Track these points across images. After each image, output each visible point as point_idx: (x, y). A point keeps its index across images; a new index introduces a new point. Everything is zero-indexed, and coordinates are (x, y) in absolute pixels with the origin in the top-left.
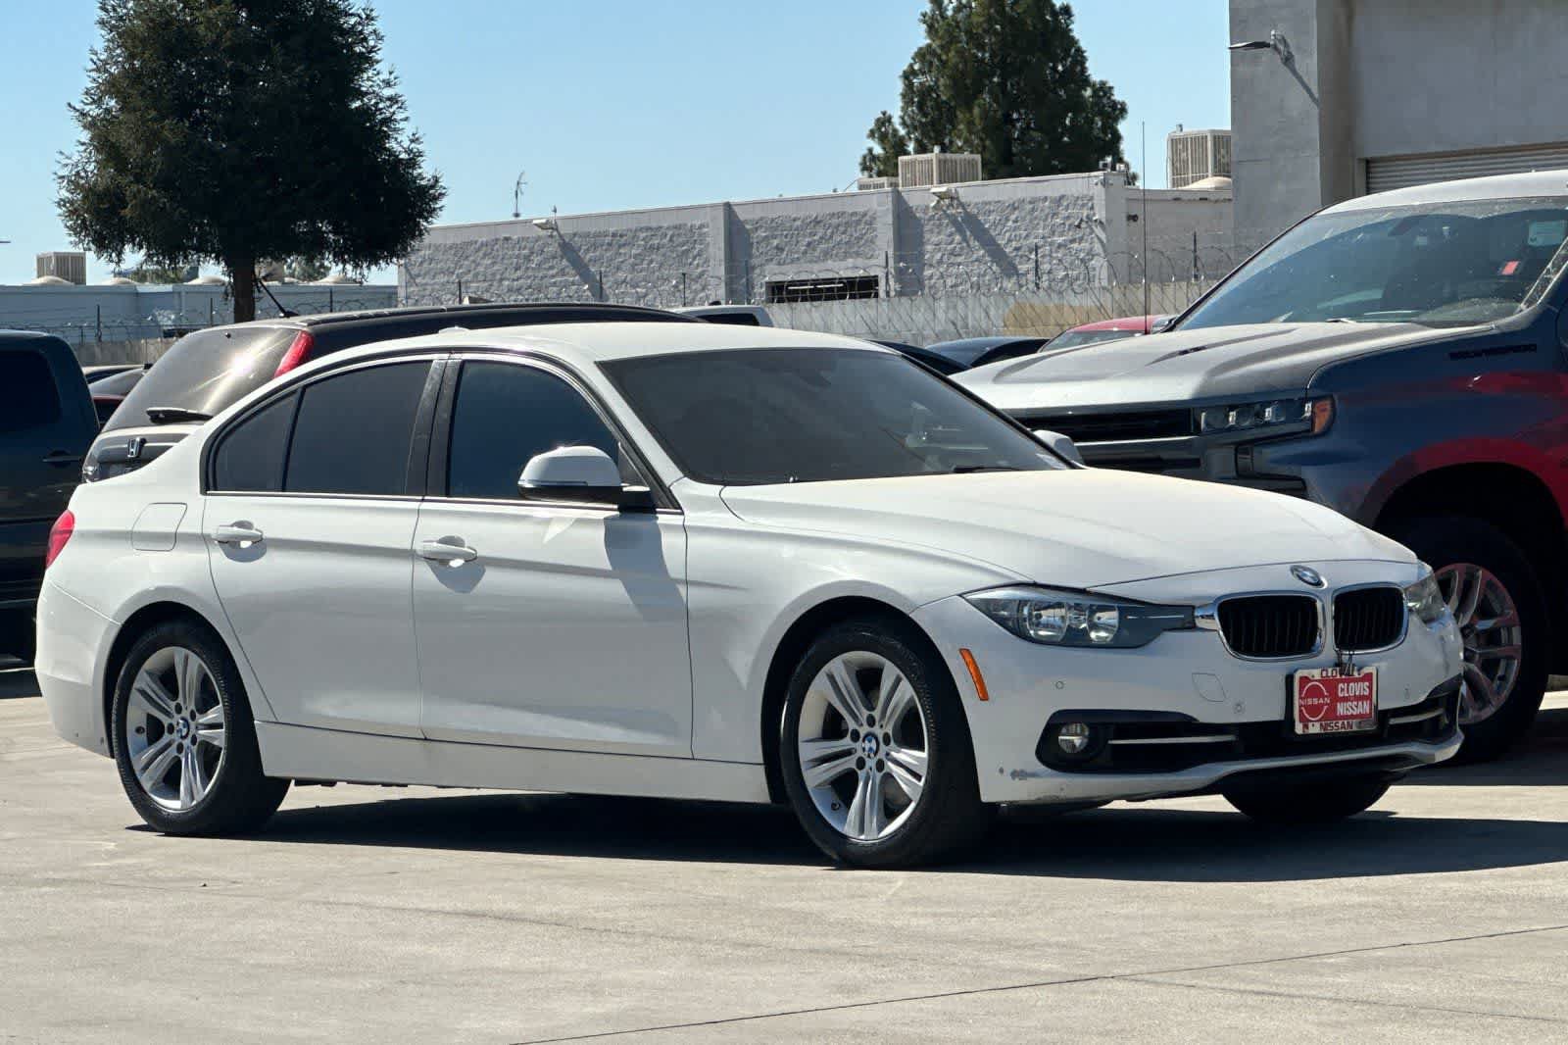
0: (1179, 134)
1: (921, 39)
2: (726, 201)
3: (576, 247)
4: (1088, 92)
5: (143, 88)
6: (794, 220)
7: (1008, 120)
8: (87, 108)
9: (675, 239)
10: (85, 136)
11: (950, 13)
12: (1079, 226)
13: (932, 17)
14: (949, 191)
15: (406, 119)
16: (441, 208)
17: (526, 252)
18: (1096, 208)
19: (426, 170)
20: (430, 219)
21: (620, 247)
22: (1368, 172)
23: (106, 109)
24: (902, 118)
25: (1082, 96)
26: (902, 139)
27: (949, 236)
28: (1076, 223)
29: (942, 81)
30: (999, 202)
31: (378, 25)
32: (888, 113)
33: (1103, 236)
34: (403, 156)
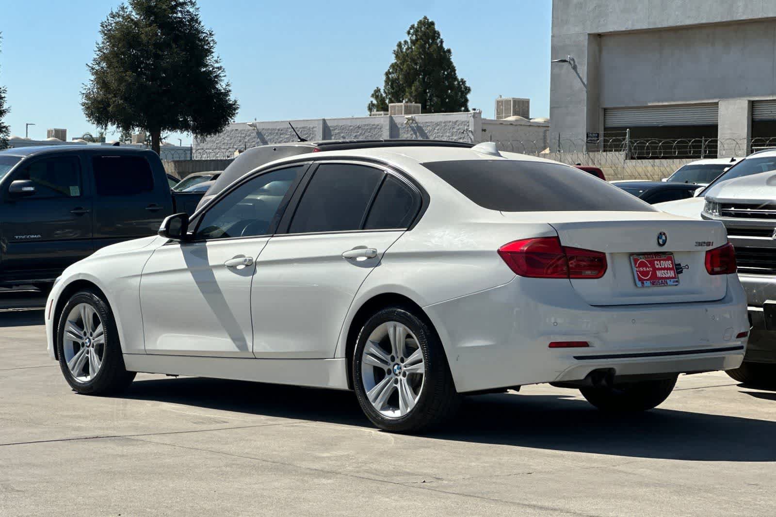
0: (500, 99)
1: (393, 60)
2: (323, 118)
3: (263, 134)
4: (456, 83)
5: (118, 59)
6: (350, 126)
7: (425, 91)
8: (94, 66)
9: (303, 132)
10: (93, 78)
11: (404, 50)
12: (463, 133)
13: (398, 52)
14: (412, 117)
15: (225, 76)
16: (237, 113)
17: (244, 135)
18: (470, 127)
19: (232, 98)
20: (233, 117)
21: (281, 134)
22: (605, 114)
23: (102, 67)
24: (384, 90)
25: (454, 84)
26: (384, 98)
27: (411, 135)
28: (462, 131)
29: (400, 77)
30: (432, 122)
31: (214, 37)
32: (379, 88)
33: (472, 137)
34: (223, 91)
